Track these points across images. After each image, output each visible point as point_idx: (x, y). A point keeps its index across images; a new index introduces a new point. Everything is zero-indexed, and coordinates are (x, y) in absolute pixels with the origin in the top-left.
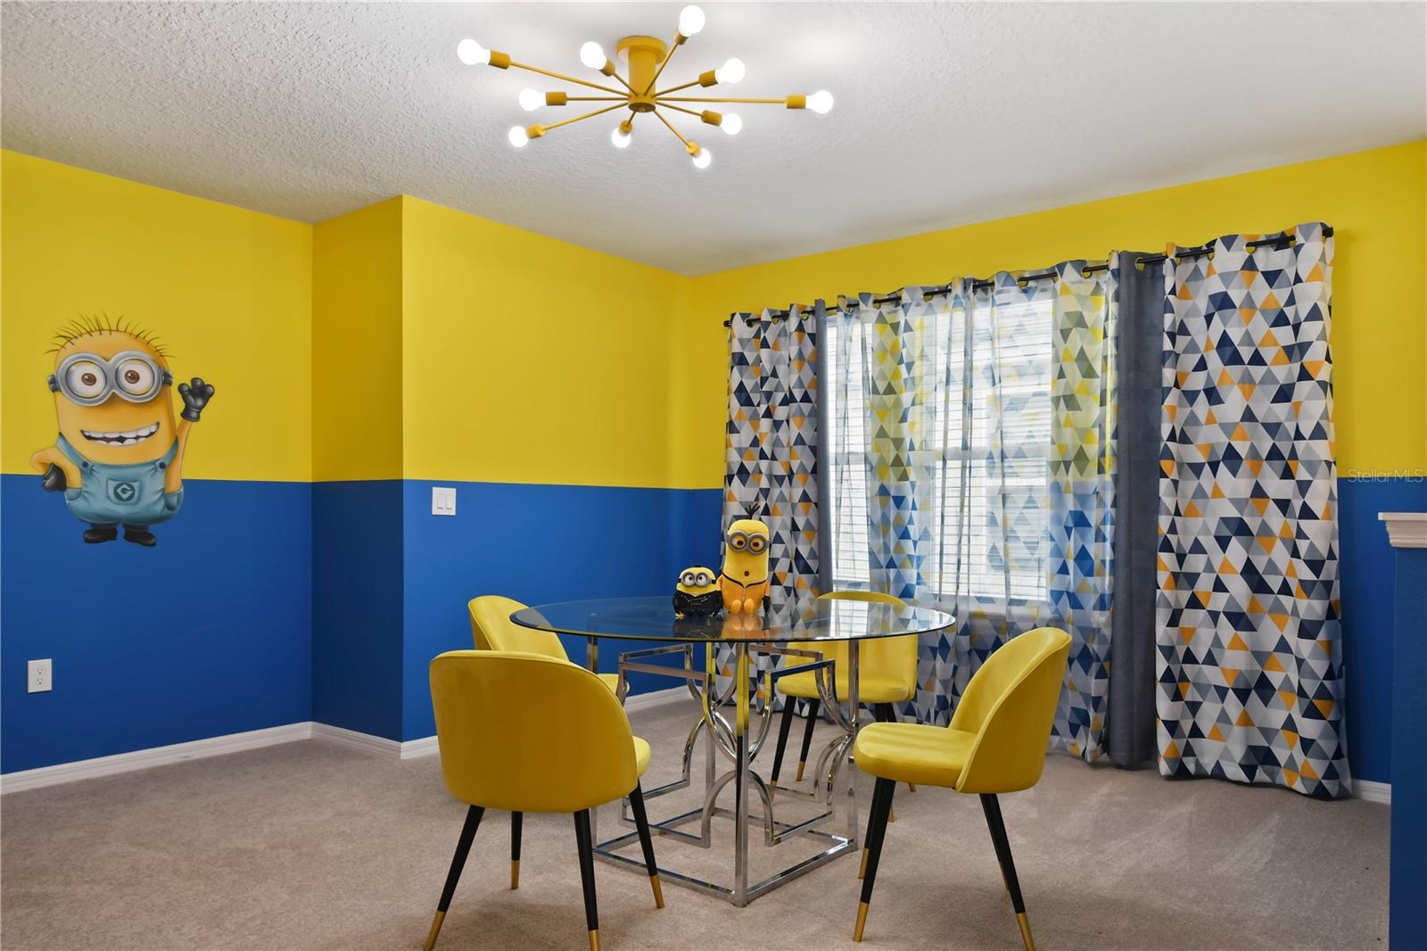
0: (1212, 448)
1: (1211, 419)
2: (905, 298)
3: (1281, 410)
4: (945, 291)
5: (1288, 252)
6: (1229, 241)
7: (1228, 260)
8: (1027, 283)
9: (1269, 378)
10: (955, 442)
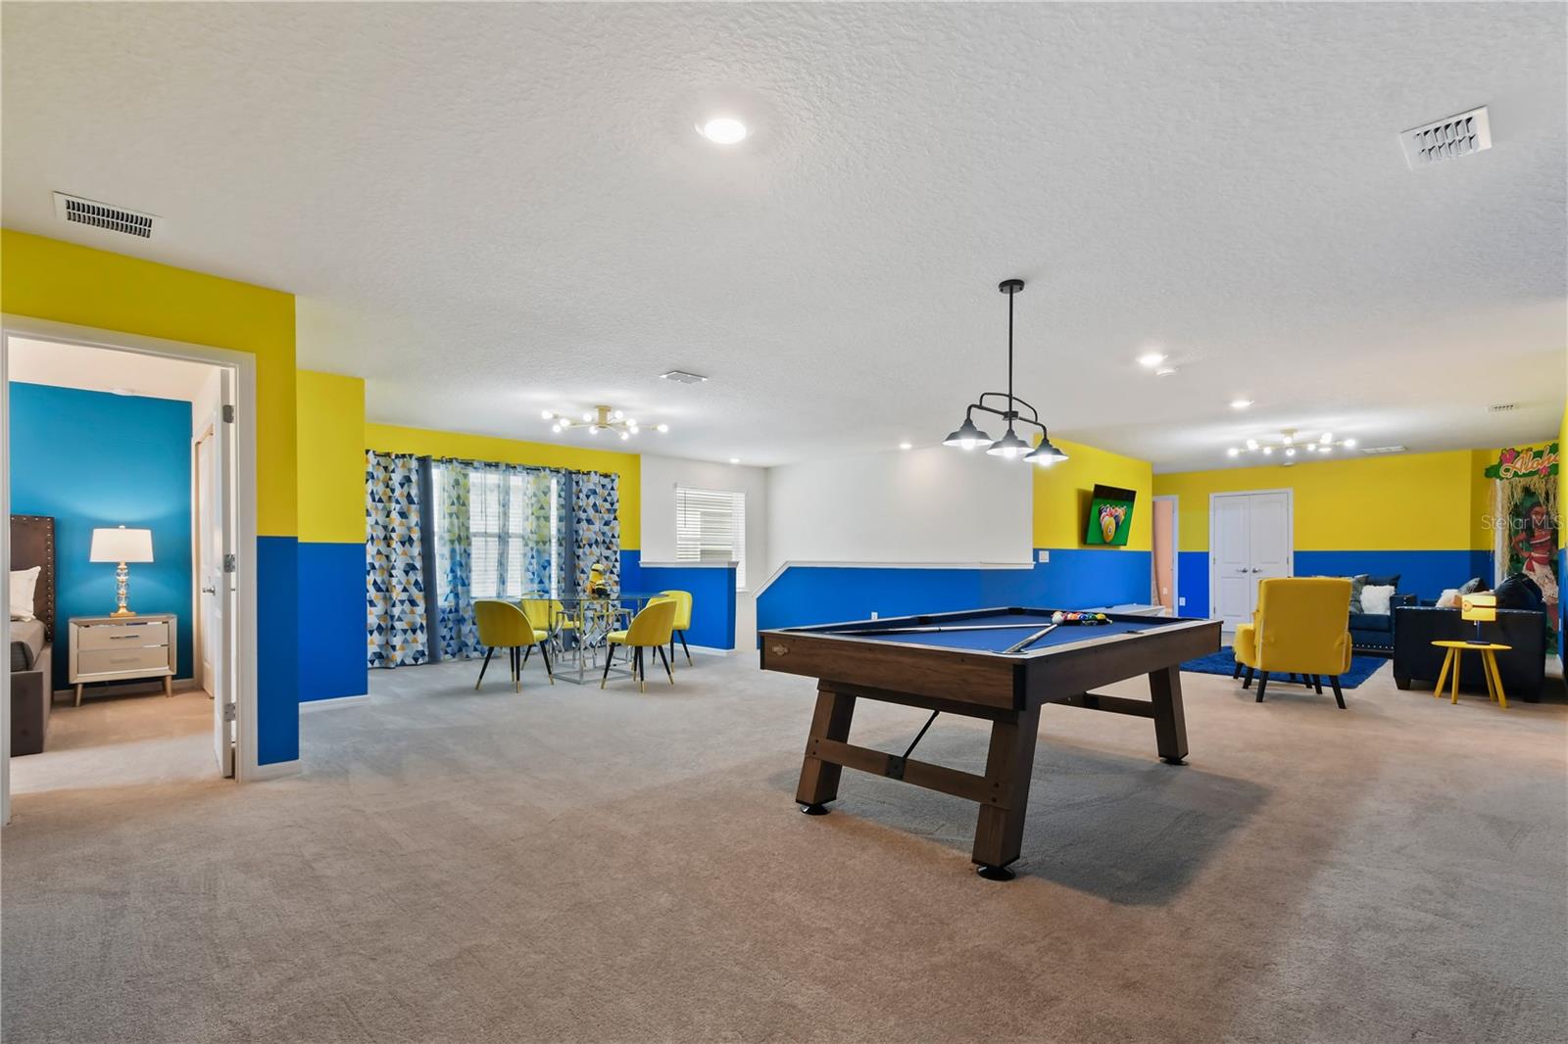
0: (589, 539)
1: (588, 530)
2: (476, 464)
3: (606, 528)
4: (497, 465)
5: (608, 480)
6: (596, 473)
7: (594, 478)
8: (530, 470)
9: (603, 518)
10: (494, 528)
